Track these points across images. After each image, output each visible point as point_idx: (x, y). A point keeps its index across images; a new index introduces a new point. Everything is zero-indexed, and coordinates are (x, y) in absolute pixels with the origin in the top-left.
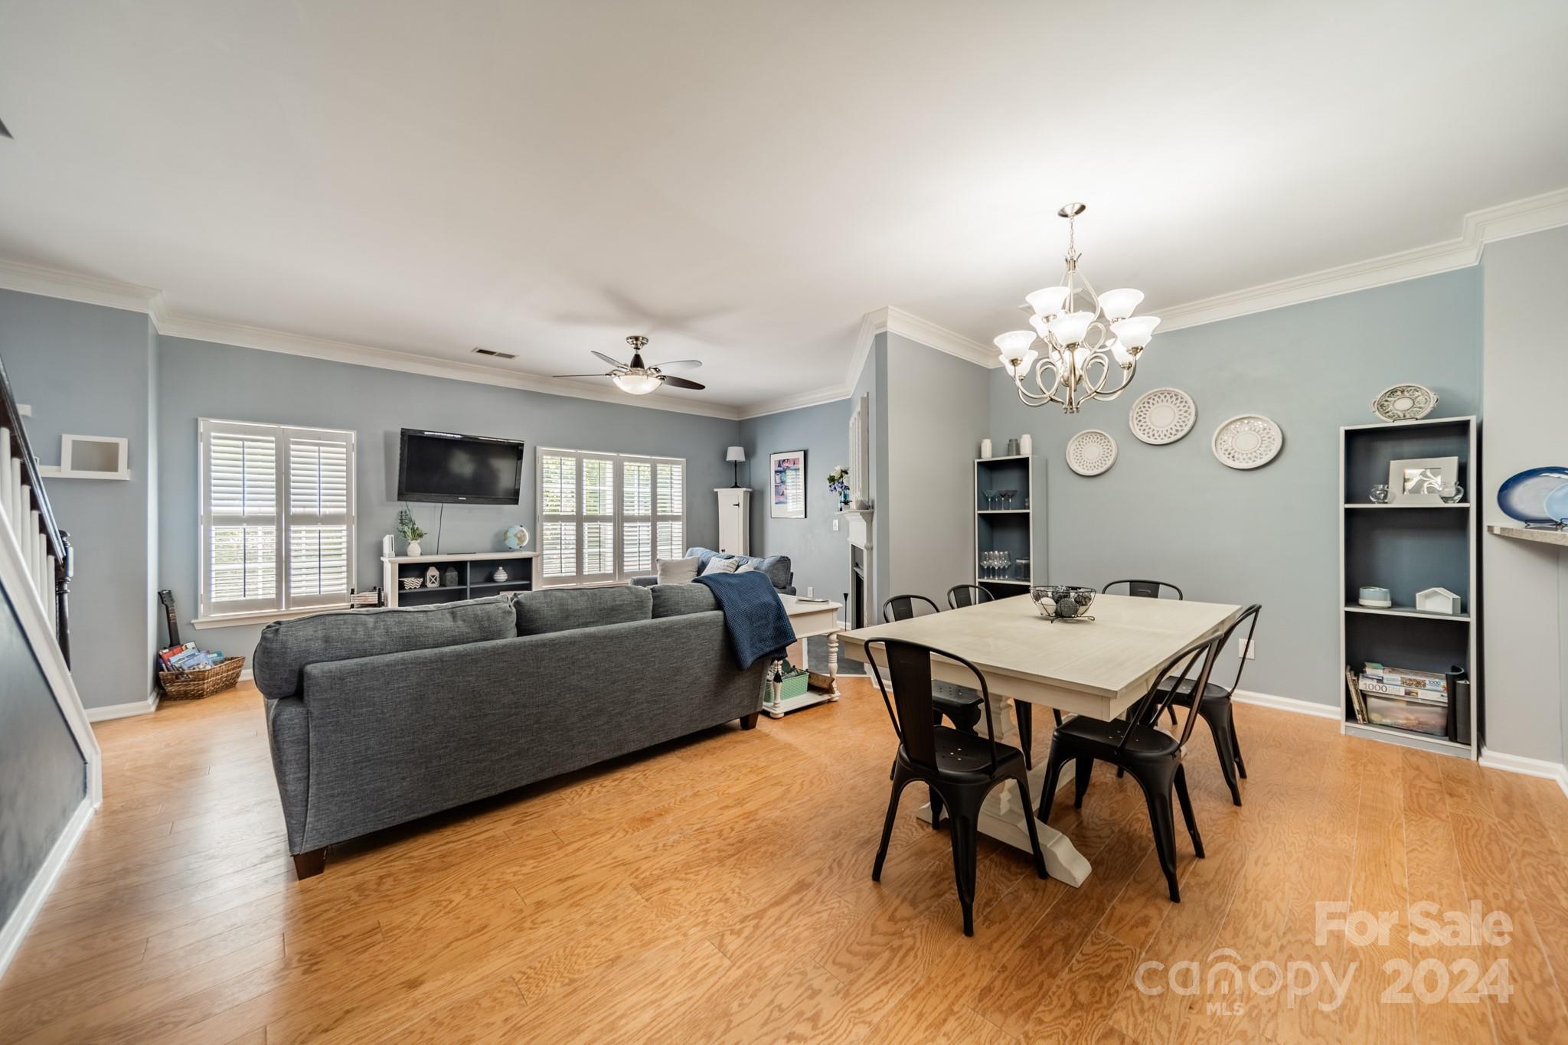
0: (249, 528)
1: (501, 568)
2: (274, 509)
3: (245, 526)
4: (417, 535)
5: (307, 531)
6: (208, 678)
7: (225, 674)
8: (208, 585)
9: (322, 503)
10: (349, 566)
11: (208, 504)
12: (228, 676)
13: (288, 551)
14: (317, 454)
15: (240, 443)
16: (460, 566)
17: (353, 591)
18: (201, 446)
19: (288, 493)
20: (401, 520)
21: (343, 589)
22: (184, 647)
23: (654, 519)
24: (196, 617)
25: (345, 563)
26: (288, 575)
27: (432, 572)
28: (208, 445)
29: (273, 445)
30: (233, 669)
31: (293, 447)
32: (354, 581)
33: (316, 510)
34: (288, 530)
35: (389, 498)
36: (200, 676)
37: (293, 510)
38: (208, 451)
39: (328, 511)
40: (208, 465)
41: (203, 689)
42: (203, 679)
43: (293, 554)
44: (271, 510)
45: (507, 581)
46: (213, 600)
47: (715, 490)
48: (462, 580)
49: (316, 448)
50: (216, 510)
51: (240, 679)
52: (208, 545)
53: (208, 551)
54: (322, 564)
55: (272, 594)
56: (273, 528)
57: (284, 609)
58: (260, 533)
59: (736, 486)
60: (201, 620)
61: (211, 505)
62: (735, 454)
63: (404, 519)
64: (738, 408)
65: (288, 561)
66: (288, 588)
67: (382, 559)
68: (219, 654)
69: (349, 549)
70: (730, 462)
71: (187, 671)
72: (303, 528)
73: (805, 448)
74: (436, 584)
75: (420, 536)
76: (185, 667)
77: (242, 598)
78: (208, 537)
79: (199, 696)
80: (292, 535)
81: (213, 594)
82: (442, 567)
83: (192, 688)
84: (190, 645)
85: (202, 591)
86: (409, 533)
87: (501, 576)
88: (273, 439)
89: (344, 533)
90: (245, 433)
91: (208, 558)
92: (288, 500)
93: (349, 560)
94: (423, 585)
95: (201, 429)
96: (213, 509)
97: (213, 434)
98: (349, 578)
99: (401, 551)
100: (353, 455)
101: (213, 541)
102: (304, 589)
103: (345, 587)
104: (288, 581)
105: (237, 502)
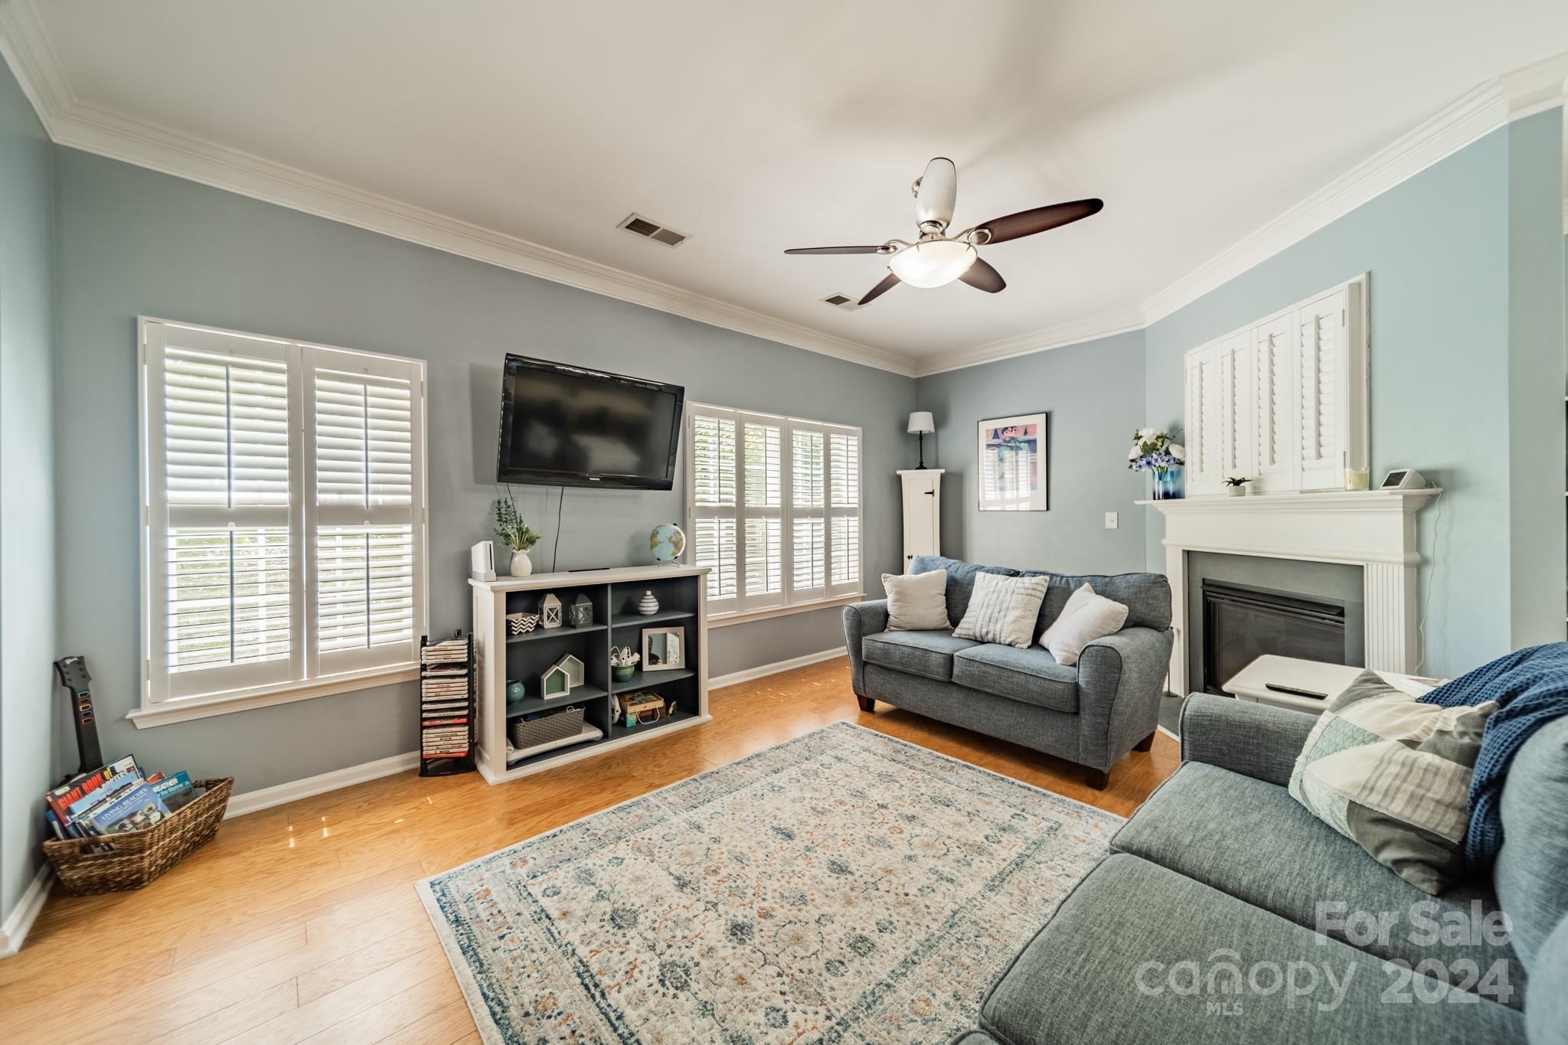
0: (239, 531)
1: (649, 593)
2: (285, 497)
3: (231, 526)
4: (527, 540)
5: (345, 536)
6: (151, 845)
7: (192, 825)
8: (161, 641)
9: (370, 486)
10: (416, 595)
11: (160, 484)
12: (197, 826)
13: (312, 571)
14: (361, 399)
15: (222, 370)
16: (595, 592)
17: (424, 639)
18: (145, 371)
19: (312, 468)
20: (500, 514)
21: (407, 635)
22: (107, 773)
23: (828, 513)
24: (137, 704)
25: (409, 590)
26: (313, 615)
27: (552, 603)
28: (159, 372)
29: (283, 378)
30: (208, 810)
31: (319, 382)
32: (426, 622)
33: (360, 499)
34: (312, 534)
35: (479, 479)
36: (132, 845)
37: (322, 498)
38: (159, 384)
39: (381, 499)
40: (159, 410)
41: (140, 871)
42: (141, 850)
43: (321, 576)
44: (280, 497)
45: (659, 612)
46: (172, 671)
47: (898, 472)
48: (598, 617)
49: (360, 387)
50: (175, 497)
51: (227, 815)
52: (160, 564)
53: (161, 576)
54: (373, 594)
55: (283, 651)
56: (285, 530)
57: (305, 678)
58: (262, 540)
59: (922, 467)
60: (146, 710)
61: (165, 487)
62: (922, 421)
63: (503, 513)
64: (918, 359)
65: (312, 593)
66: (313, 639)
67: (470, 581)
68: (182, 777)
69: (416, 565)
70: (912, 435)
71: (106, 836)
72: (339, 530)
73: (1046, 410)
74: (557, 624)
75: (531, 541)
76: (101, 828)
77: (228, 664)
78: (160, 550)
79: (134, 883)
80: (320, 543)
81: (173, 660)
82: (567, 595)
83: (117, 869)
84: (121, 766)
85: (148, 654)
86: (515, 538)
87: (650, 604)
88: (284, 366)
89: (408, 538)
90: (231, 352)
91: (161, 590)
92: (311, 480)
93: (416, 585)
94: (539, 627)
95: (144, 338)
96: (171, 495)
97: (168, 350)
98: (417, 616)
99: (503, 571)
100: (423, 402)
101: (172, 556)
102: (340, 641)
103: (409, 632)
104: (313, 627)
105: (217, 482)
